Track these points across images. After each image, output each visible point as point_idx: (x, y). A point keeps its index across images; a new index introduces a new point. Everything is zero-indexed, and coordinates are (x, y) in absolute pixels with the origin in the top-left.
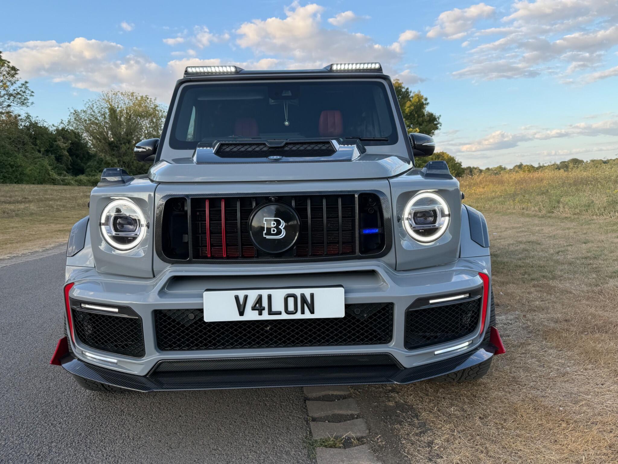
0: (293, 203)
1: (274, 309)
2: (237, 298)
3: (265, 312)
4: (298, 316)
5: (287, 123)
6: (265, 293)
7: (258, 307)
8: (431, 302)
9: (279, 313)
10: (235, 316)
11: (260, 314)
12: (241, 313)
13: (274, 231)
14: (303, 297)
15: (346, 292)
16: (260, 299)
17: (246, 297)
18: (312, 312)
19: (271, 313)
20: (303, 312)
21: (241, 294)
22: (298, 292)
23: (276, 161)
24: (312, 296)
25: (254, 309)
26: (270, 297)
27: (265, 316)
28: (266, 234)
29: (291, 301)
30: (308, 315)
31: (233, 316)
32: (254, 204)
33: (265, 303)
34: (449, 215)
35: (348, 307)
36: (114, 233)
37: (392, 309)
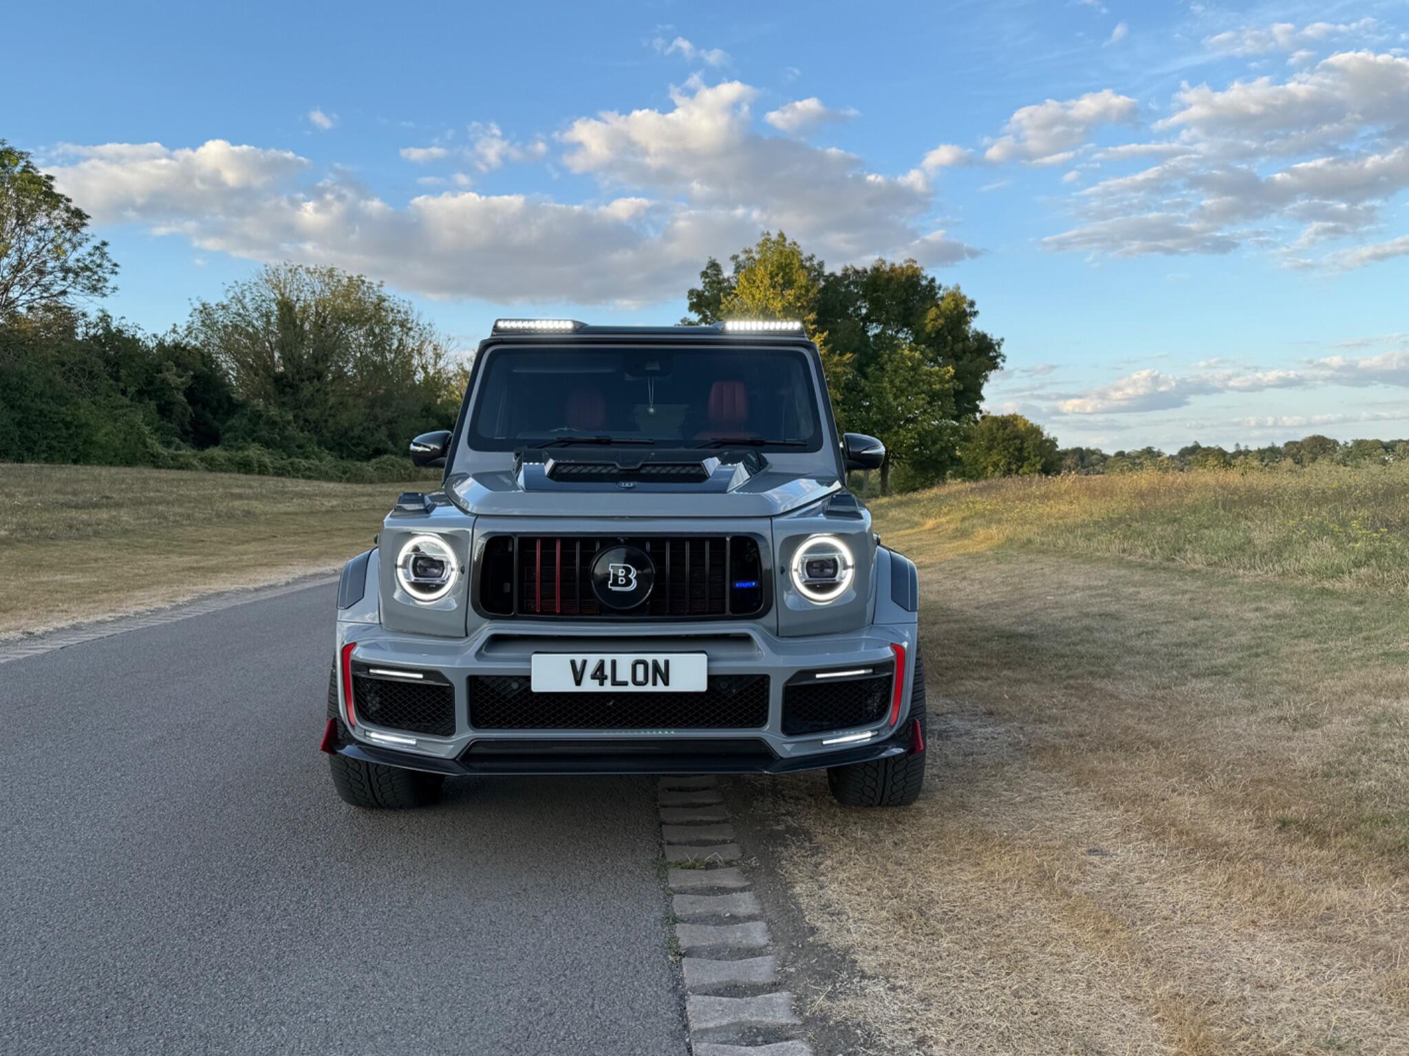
0: (648, 547)
1: (619, 678)
2: (573, 663)
3: (608, 682)
4: (649, 688)
5: (652, 410)
6: (607, 658)
7: (599, 675)
8: (818, 676)
9: (625, 684)
10: (571, 687)
11: (602, 684)
12: (578, 683)
13: (622, 580)
14: (655, 663)
15: (709, 660)
16: (601, 665)
17: (584, 662)
18: (666, 683)
19: (614, 683)
20: (655, 684)
21: (579, 658)
22: (649, 658)
23: (628, 490)
24: (667, 663)
25: (594, 677)
26: (614, 663)
27: (608, 687)
28: (612, 585)
29: (640, 668)
30: (660, 687)
31: (568, 686)
32: (598, 546)
33: (608, 671)
34: (853, 567)
35: (711, 678)
36: (413, 578)
37: (768, 683)
